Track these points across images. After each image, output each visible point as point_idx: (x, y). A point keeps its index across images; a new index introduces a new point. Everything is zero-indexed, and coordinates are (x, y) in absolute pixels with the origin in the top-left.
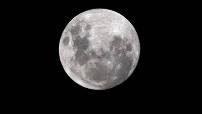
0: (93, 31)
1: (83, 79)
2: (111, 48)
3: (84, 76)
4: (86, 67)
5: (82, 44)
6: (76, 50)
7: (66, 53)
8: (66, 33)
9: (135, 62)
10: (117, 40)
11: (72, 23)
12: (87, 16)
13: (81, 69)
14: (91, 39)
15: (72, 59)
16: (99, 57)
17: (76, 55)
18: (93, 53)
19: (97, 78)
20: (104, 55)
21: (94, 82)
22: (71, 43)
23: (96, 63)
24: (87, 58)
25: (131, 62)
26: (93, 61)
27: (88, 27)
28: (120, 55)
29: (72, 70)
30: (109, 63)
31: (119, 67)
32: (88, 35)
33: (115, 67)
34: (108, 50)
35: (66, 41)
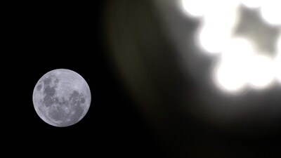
0: (59, 84)
1: (46, 117)
2: (70, 99)
3: (47, 114)
4: (50, 109)
5: (50, 92)
6: (45, 95)
7: (38, 96)
8: (41, 82)
9: (85, 112)
10: (76, 93)
11: (46, 76)
12: (58, 72)
13: (46, 109)
14: (57, 89)
15: (41, 101)
16: (60, 103)
17: (45, 99)
18: (57, 100)
19: (56, 117)
20: (64, 103)
21: (53, 120)
22: (42, 90)
23: (58, 107)
24: (52, 103)
25: (82, 111)
26: (55, 105)
27: (57, 81)
28: (76, 105)
29: (40, 109)
30: (67, 109)
31: (73, 113)
32: (56, 86)
33: (70, 113)
34: (68, 99)
35: (40, 87)
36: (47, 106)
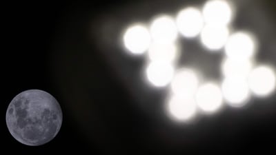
0: (30, 105)
1: (22, 138)
2: (42, 117)
3: (23, 136)
4: (24, 130)
5: (22, 114)
6: (18, 117)
7: (11, 119)
8: (11, 106)
9: (58, 128)
10: (47, 111)
11: (16, 99)
12: (26, 94)
13: (21, 131)
14: (28, 110)
15: (15, 124)
16: (34, 123)
17: (18, 122)
18: (30, 120)
19: (32, 138)
20: (37, 122)
21: (29, 140)
22: (14, 113)
23: (32, 127)
24: (25, 124)
26: (29, 126)
27: (27, 102)
28: (49, 122)
29: (15, 132)
30: (40, 128)
31: (47, 130)
32: (27, 108)
33: (44, 130)
34: (40, 118)
35: (11, 111)
36: (21, 128)
